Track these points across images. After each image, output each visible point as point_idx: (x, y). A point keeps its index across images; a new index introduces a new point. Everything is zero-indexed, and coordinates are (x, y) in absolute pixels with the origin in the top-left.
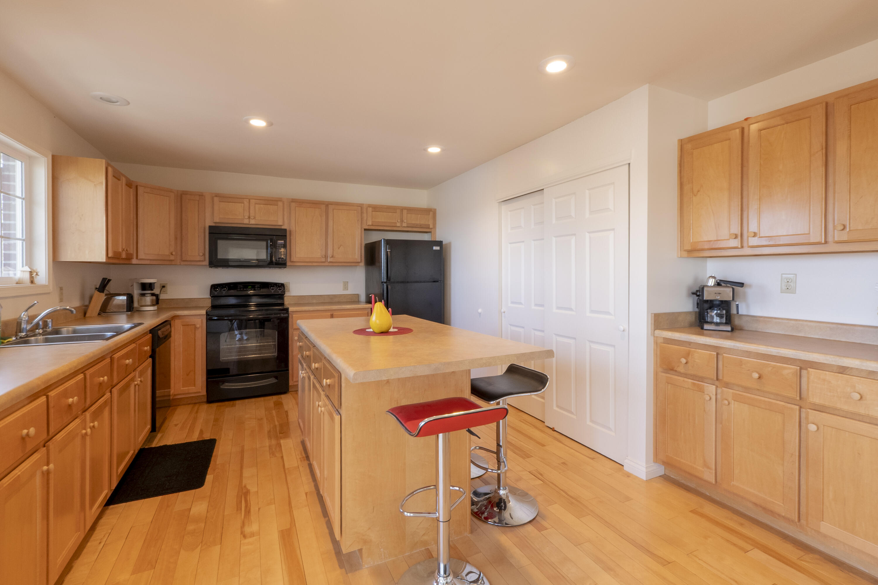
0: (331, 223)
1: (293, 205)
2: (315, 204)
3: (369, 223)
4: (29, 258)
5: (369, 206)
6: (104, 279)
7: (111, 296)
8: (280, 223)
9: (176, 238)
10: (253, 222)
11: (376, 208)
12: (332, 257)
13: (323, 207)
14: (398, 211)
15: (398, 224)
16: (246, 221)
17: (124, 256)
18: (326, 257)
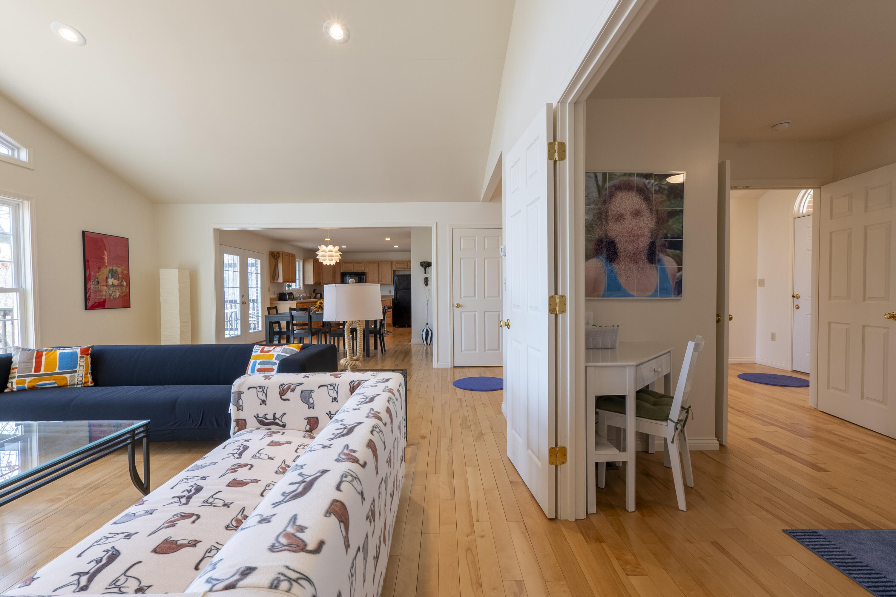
0: (380, 269)
1: (367, 263)
2: (374, 262)
3: (394, 268)
4: (299, 284)
5: (395, 262)
6: (314, 289)
7: (316, 294)
8: (363, 270)
9: (333, 277)
10: (354, 270)
11: (397, 262)
12: (381, 281)
13: (378, 263)
14: (406, 263)
15: (406, 268)
16: (353, 270)
17: (318, 282)
18: (379, 281)
